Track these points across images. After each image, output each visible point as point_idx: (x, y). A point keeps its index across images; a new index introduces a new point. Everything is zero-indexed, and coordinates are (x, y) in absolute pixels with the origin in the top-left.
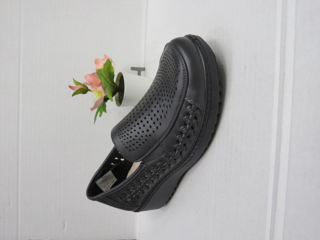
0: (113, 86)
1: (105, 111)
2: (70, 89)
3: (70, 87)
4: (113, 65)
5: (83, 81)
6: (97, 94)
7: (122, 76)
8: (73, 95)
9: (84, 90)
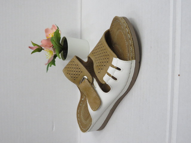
0: (60, 47)
1: (54, 65)
2: (29, 49)
3: (30, 47)
4: (60, 32)
5: (40, 44)
6: (49, 53)
7: (66, 39)
8: (32, 53)
9: (40, 49)
